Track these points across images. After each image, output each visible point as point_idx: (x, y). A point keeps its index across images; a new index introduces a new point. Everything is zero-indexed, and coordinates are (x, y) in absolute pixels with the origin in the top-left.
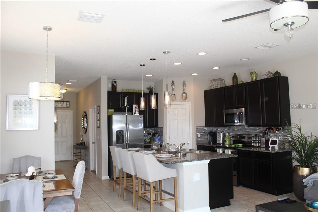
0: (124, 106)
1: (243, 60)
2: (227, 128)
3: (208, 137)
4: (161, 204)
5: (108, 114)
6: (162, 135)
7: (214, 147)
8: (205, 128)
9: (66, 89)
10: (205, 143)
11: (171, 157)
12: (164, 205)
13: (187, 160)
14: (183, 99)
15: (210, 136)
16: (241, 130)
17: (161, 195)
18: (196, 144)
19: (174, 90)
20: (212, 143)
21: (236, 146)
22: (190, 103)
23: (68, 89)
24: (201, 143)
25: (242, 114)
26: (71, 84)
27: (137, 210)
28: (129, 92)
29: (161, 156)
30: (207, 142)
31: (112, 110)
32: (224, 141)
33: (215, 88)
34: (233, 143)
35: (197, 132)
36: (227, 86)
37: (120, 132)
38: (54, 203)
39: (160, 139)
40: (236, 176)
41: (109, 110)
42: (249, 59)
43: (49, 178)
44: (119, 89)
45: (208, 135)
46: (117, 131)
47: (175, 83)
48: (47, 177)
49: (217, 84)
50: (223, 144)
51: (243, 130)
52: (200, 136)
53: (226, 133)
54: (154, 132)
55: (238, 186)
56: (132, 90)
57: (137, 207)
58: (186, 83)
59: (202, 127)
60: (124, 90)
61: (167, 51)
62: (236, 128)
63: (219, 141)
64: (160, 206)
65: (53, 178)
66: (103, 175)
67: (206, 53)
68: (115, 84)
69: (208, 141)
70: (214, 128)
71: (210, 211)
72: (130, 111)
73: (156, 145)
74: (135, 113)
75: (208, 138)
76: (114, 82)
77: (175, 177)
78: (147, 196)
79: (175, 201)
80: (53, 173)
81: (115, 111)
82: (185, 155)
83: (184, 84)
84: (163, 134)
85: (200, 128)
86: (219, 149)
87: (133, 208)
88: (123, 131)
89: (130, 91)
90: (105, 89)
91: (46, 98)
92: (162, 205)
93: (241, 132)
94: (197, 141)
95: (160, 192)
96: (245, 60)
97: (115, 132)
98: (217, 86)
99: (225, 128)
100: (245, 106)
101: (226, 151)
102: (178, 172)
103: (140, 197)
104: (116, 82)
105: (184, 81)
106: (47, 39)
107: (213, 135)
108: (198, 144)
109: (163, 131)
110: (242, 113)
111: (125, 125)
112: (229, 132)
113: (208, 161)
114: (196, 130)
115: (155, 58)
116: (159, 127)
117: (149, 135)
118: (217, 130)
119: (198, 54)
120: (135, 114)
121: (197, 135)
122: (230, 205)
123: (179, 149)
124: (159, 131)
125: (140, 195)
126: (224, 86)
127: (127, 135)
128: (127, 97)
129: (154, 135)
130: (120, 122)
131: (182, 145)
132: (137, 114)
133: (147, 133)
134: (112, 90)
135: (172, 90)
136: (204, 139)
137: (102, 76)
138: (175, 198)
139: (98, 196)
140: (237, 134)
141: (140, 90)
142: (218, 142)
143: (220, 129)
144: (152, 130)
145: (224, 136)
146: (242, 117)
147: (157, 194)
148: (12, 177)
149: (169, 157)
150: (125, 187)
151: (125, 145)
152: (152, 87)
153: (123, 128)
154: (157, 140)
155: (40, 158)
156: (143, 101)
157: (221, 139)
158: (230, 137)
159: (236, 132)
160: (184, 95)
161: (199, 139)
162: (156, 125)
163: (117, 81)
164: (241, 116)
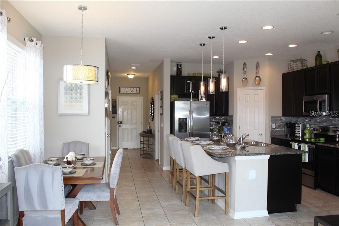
0: (189, 92)
1: (325, 33)
2: (308, 119)
3: (284, 128)
4: (213, 201)
5: (172, 100)
6: (232, 125)
7: (289, 140)
8: (282, 118)
9: (134, 74)
10: (281, 135)
11: (224, 150)
12: (218, 203)
13: (240, 154)
14: (256, 84)
15: (287, 127)
16: (325, 121)
17: (214, 191)
18: (270, 136)
19: (246, 73)
20: (290, 136)
21: (316, 140)
22: (264, 88)
23: (137, 74)
24: (276, 134)
25: (325, 102)
26: (136, 68)
27: (185, 206)
28: (195, 76)
29: (213, 148)
30: (283, 134)
31: (176, 96)
32: (304, 134)
33: (295, 70)
34: (314, 137)
35: (271, 122)
36: (309, 67)
37: (183, 120)
38: (90, 191)
39: (230, 128)
40: (313, 176)
41: (173, 96)
42: (333, 32)
43: (86, 165)
44: (185, 73)
45: (285, 126)
46: (180, 119)
47: (247, 66)
48: (85, 164)
49: (297, 65)
50: (303, 137)
51: (328, 122)
52: (275, 127)
53: (307, 125)
54: (224, 121)
55: (315, 189)
56: (199, 74)
57: (185, 203)
58: (260, 65)
59: (278, 117)
60: (190, 74)
61: (224, 26)
62: (318, 119)
63: (298, 133)
64: (213, 203)
65: (91, 165)
66: (164, 165)
67: (272, 27)
68: (180, 68)
69: (285, 133)
70: (293, 118)
71: (269, 216)
72: (196, 96)
73: (216, 136)
74: (201, 99)
75: (284, 130)
76: (179, 65)
77: (226, 172)
78: (203, 191)
79: (226, 199)
80: (90, 160)
81: (179, 97)
82: (243, 148)
83: (258, 66)
84: (232, 123)
85: (275, 117)
86: (294, 143)
87: (182, 203)
88: (187, 119)
89: (197, 75)
90: (168, 73)
91: (81, 81)
92: (215, 203)
93: (325, 124)
94: (271, 132)
95: (212, 188)
96: (327, 33)
97: (178, 119)
98: (297, 68)
99: (305, 118)
100: (329, 92)
101: (302, 146)
102: (230, 167)
103: (189, 192)
104: (181, 65)
105: (258, 63)
106: (82, 19)
107: (291, 127)
108: (272, 137)
109: (233, 120)
110: (325, 100)
111: (188, 113)
112: (310, 123)
113: (268, 157)
114: (270, 120)
115: (214, 36)
116: (229, 115)
117: (217, 124)
118: (296, 120)
119: (263, 28)
120: (202, 101)
121: (272, 125)
122: (297, 211)
123: (241, 140)
124: (229, 120)
125: (189, 190)
126: (305, 67)
127: (190, 123)
128: (193, 82)
129: (223, 124)
130: (183, 109)
131: (246, 136)
132: (204, 100)
133: (216, 122)
134: (176, 74)
135: (244, 73)
136: (281, 130)
137: (164, 59)
138: (226, 196)
139: (151, 186)
140: (320, 126)
141: (208, 74)
142: (296, 135)
143: (299, 120)
144: (222, 119)
145: (304, 128)
146: (325, 106)
147: (211, 190)
148: (51, 160)
149: (222, 150)
150: (178, 180)
151: (188, 133)
152: (222, 70)
153: (186, 115)
154: (227, 130)
155: (89, 144)
156: (203, 85)
157: (300, 131)
158: (312, 130)
159: (318, 124)
160: (257, 78)
161: (274, 130)
162: (226, 113)
163: (183, 64)
164: (323, 104)
